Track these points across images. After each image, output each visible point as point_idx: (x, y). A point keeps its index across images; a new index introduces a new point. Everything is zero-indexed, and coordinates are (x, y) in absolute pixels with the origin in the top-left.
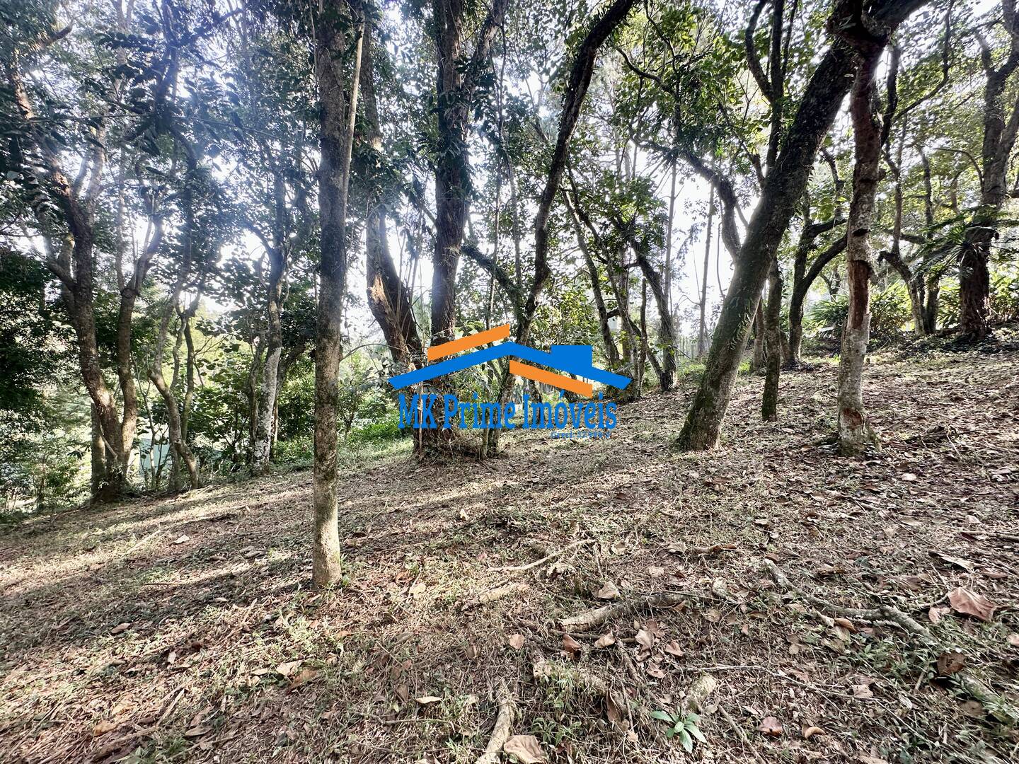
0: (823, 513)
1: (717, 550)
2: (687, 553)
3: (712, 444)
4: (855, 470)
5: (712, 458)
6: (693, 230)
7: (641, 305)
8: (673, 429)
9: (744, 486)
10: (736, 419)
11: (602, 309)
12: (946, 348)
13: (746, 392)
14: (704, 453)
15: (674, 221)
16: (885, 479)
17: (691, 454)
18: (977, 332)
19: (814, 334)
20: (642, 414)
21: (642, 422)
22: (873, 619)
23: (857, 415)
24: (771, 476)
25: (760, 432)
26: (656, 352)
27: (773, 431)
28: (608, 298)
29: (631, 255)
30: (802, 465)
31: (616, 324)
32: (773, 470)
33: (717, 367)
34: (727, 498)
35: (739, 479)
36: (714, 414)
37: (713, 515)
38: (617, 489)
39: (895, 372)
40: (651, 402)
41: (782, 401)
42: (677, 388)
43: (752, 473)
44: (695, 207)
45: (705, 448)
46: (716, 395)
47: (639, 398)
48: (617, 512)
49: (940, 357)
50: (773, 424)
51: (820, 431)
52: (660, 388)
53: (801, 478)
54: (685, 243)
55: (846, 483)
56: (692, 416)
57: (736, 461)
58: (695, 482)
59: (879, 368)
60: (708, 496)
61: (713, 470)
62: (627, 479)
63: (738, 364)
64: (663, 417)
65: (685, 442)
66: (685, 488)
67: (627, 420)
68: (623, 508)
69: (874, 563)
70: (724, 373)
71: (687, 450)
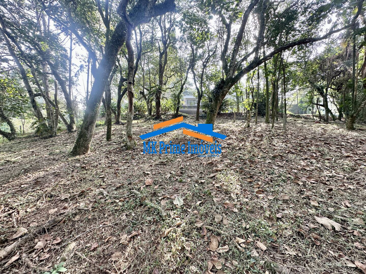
0: (120, 168)
1: (83, 192)
2: (70, 197)
3: (87, 152)
4: (130, 154)
5: (86, 157)
6: (82, 67)
7: (54, 93)
8: (70, 148)
9: (97, 165)
10: (98, 141)
11: (30, 91)
12: (153, 119)
13: (102, 132)
14: (83, 155)
15: (72, 60)
16: (137, 155)
17: (78, 157)
18: (159, 116)
19: (125, 113)
20: (56, 143)
21: (56, 146)
22: (128, 196)
23: (131, 137)
24: (107, 160)
25: (105, 145)
26: (64, 115)
27: (110, 144)
28: (34, 87)
29: (48, 68)
30: (117, 154)
31: (40, 100)
32: (108, 157)
33: (87, 122)
34: (90, 171)
35: (96, 163)
36: (87, 140)
37: (84, 179)
38: (36, 180)
39: (142, 125)
40: (62, 136)
41: (114, 134)
42: (75, 131)
43: (100, 160)
44: (80, 57)
45: (84, 154)
46: (87, 133)
47: (56, 135)
48: (34, 191)
49: (153, 122)
50: (110, 142)
51: (123, 143)
52: (67, 131)
53: (115, 159)
54: (78, 71)
55: (127, 158)
56: (78, 141)
57: (95, 157)
58: (78, 168)
59: (140, 124)
60: (83, 172)
61: (86, 162)
62: (42, 174)
63: (95, 121)
64: (67, 143)
65: (75, 153)
66: (73, 171)
67: (47, 146)
68: (38, 188)
69: (131, 179)
70: (90, 125)
71: (76, 155)
